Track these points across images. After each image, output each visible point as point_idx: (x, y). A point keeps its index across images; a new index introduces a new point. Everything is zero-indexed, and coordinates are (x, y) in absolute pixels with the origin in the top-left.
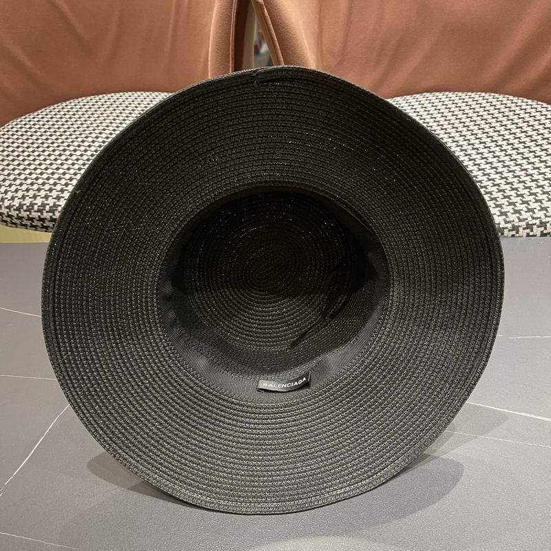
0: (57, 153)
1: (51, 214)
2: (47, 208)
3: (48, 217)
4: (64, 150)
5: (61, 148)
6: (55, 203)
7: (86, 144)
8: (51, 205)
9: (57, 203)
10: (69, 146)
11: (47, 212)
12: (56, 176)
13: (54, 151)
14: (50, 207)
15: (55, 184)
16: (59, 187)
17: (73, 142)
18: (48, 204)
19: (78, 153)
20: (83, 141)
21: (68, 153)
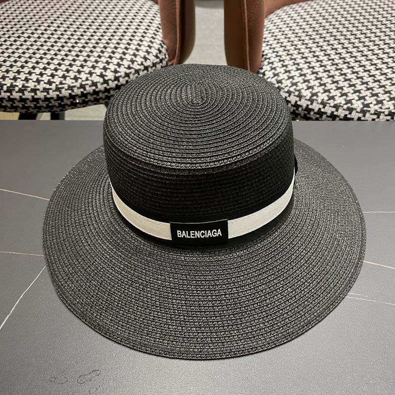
0: (12, 39)
1: (9, 94)
2: (5, 88)
3: (6, 97)
4: (19, 37)
5: (16, 35)
6: (12, 83)
7: (39, 32)
8: (9, 85)
9: (14, 84)
10: (23, 33)
11: (5, 92)
12: (12, 59)
13: (9, 37)
14: (7, 87)
15: (11, 66)
16: (15, 69)
17: (26, 30)
18: (5, 85)
19: (32, 39)
20: (36, 30)
21: (22, 39)
